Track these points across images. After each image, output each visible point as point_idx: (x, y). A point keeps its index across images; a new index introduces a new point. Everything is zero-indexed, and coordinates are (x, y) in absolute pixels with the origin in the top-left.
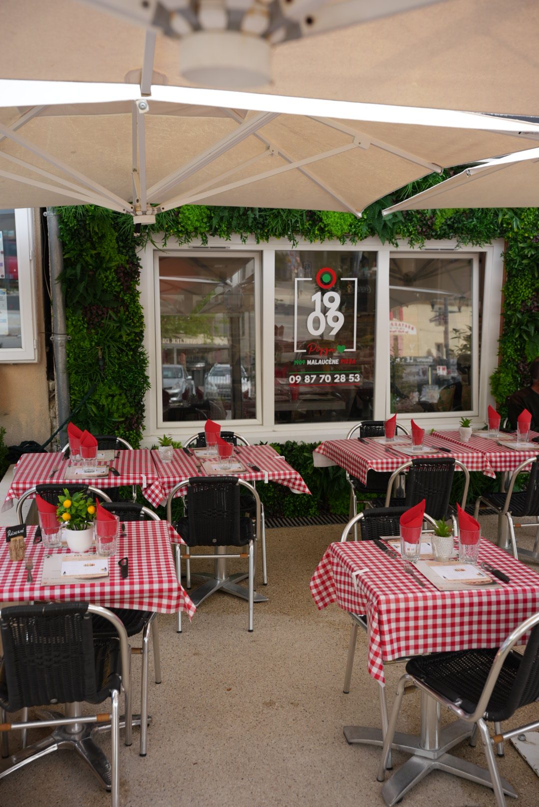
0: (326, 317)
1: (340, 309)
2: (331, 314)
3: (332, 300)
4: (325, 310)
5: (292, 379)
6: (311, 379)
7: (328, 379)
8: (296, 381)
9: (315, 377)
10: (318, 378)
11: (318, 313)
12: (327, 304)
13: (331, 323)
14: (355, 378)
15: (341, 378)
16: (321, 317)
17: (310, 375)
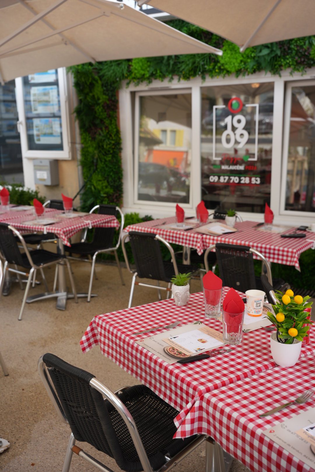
0: (235, 134)
1: (245, 128)
2: (239, 131)
3: (239, 121)
4: (234, 129)
5: (212, 179)
6: (225, 179)
7: (236, 180)
8: (214, 180)
9: (227, 178)
10: (230, 179)
11: (229, 130)
12: (236, 124)
13: (239, 139)
14: (256, 180)
15: (245, 180)
16: (231, 134)
17: (224, 176)
